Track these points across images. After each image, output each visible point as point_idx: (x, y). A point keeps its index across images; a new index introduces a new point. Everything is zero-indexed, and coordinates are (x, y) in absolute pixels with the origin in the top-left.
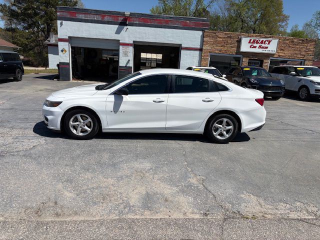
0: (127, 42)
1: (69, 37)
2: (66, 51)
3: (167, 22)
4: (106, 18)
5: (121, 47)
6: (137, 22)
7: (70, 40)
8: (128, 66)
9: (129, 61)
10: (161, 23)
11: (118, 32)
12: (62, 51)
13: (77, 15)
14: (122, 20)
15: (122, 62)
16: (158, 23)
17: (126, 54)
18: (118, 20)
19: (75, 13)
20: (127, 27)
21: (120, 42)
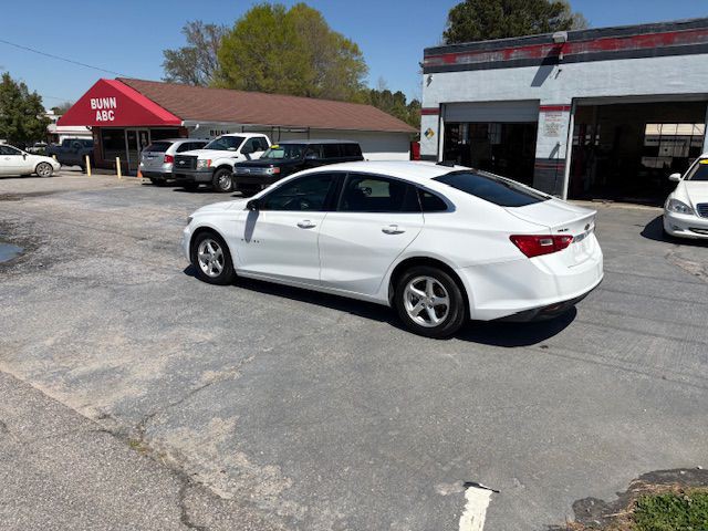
0: (557, 101)
1: (441, 104)
2: (433, 134)
3: (668, 38)
4: (513, 55)
5: (542, 116)
6: (586, 52)
7: (443, 109)
8: (555, 157)
9: (558, 145)
10: (651, 43)
11: (538, 82)
12: (427, 134)
13: (457, 59)
14: (550, 53)
15: (543, 150)
16: (642, 45)
17: (552, 131)
18: (540, 53)
19: (455, 55)
20: (561, 66)
21: (542, 103)
